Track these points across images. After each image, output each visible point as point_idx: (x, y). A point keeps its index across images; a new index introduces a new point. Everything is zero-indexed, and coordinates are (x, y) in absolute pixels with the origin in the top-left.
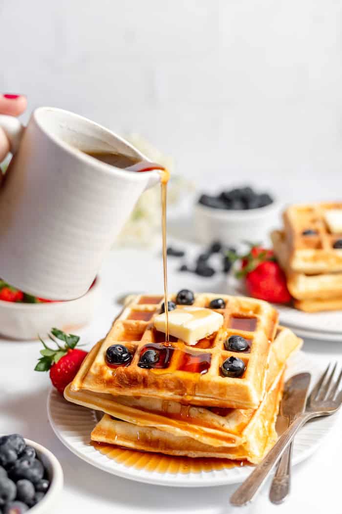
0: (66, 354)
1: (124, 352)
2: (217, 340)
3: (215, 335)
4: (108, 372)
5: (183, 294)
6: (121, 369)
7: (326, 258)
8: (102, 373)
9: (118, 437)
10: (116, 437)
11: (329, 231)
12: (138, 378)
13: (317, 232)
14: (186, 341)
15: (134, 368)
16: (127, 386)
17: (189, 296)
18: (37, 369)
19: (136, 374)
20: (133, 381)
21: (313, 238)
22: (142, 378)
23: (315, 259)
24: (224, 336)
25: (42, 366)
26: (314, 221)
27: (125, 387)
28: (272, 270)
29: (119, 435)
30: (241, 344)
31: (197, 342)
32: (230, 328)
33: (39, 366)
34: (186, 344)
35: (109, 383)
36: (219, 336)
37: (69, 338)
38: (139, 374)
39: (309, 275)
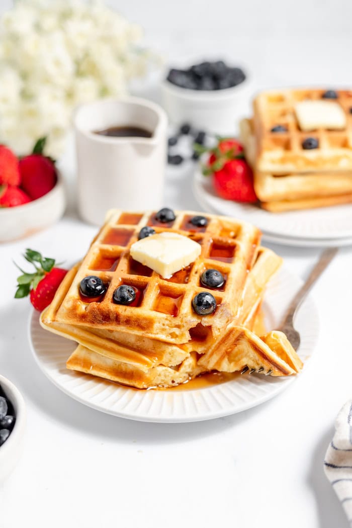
0: (43, 277)
1: (98, 284)
2: (193, 272)
3: (192, 265)
4: (81, 308)
5: (163, 213)
6: (94, 304)
7: (294, 160)
8: (75, 308)
9: (93, 367)
10: (91, 367)
11: (299, 128)
12: (111, 315)
13: (286, 129)
14: (161, 274)
15: (107, 304)
16: (100, 322)
17: (170, 216)
18: (17, 296)
19: (109, 311)
20: (106, 317)
21: (282, 136)
22: (115, 315)
23: (283, 161)
24: (200, 268)
25: (21, 293)
26: (284, 114)
27: (98, 323)
28: (240, 169)
29: (94, 365)
30: (217, 278)
31: (172, 276)
32: (207, 258)
33: (18, 293)
34: (161, 277)
35: (83, 317)
36: (195, 268)
37: (44, 262)
38: (111, 312)
39: (276, 176)
